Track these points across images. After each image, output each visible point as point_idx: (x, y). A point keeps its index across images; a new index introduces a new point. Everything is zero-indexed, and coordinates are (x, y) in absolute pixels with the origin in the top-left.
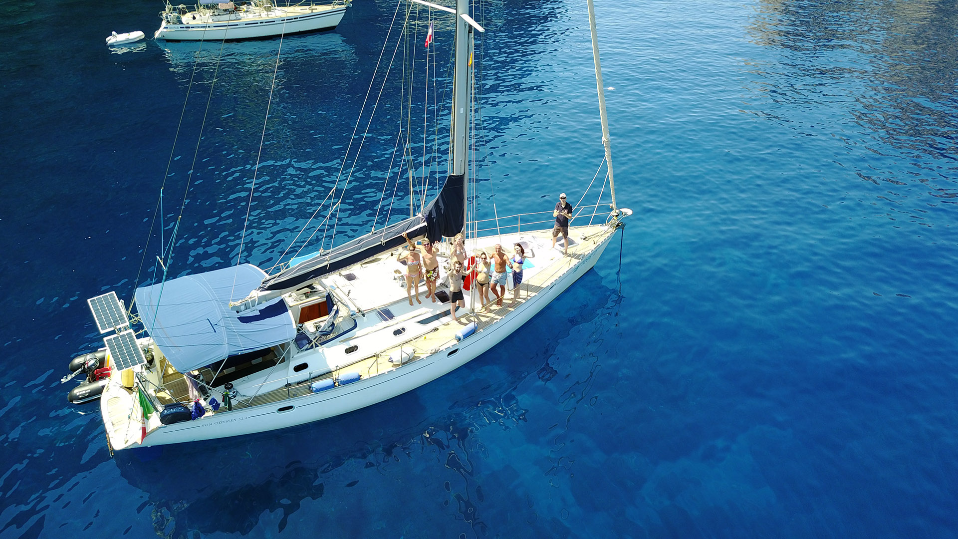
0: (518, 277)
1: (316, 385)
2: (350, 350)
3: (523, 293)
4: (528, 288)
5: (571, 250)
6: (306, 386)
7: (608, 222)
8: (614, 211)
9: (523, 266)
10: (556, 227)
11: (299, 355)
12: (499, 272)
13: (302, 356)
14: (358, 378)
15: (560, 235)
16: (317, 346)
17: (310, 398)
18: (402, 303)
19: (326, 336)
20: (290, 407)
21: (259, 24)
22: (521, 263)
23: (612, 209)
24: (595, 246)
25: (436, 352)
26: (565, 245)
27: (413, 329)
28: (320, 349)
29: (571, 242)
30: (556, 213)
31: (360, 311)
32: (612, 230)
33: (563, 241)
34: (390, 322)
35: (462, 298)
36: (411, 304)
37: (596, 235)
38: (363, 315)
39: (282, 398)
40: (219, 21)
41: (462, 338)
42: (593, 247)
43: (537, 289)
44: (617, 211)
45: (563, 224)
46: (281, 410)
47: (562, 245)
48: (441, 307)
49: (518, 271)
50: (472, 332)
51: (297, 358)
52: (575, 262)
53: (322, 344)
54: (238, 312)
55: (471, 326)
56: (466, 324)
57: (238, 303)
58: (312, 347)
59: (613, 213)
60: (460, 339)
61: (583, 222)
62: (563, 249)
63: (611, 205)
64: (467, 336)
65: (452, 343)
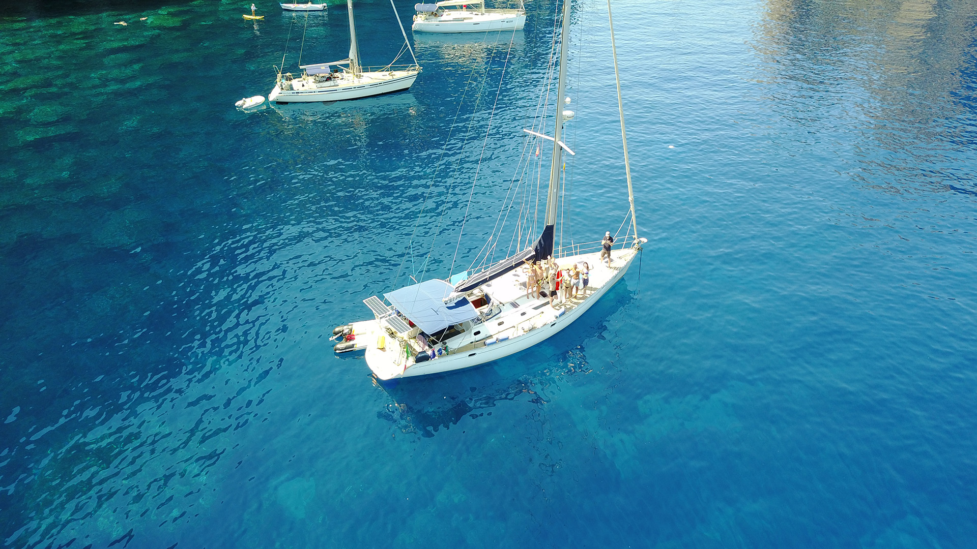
0: (586, 282)
1: (488, 341)
2: (500, 324)
3: (588, 292)
4: (591, 289)
5: (612, 265)
6: (483, 343)
7: (633, 247)
8: (636, 240)
9: (589, 275)
10: (603, 251)
11: (475, 326)
12: (576, 279)
13: (478, 327)
14: (507, 339)
15: (606, 255)
16: (484, 322)
17: (485, 349)
18: (523, 298)
19: (489, 316)
20: (474, 354)
21: (353, 89)
22: (587, 273)
23: (635, 239)
24: (626, 262)
25: (545, 324)
26: (609, 262)
27: (531, 313)
28: (486, 323)
29: (612, 260)
30: (603, 242)
31: (501, 303)
32: (636, 252)
33: (607, 259)
34: (517, 309)
35: (556, 294)
36: (528, 298)
37: (625, 255)
38: (504, 305)
39: (471, 349)
40: (321, 87)
41: (558, 316)
42: (625, 263)
43: (595, 289)
44: (638, 240)
45: (608, 249)
46: (470, 355)
47: (607, 262)
48: (543, 300)
49: (586, 278)
50: (563, 313)
51: (475, 328)
52: (616, 272)
53: (487, 320)
54: (446, 304)
55: (563, 310)
56: (558, 310)
57: (447, 299)
58: (482, 322)
59: (635, 241)
60: (557, 317)
61: (619, 247)
62: (607, 265)
63: (633, 236)
64: (561, 315)
65: (553, 319)
